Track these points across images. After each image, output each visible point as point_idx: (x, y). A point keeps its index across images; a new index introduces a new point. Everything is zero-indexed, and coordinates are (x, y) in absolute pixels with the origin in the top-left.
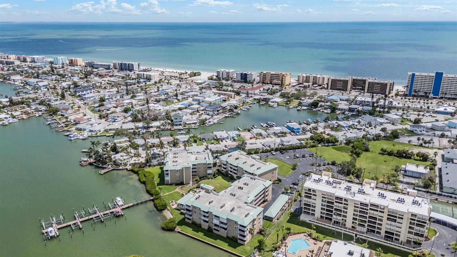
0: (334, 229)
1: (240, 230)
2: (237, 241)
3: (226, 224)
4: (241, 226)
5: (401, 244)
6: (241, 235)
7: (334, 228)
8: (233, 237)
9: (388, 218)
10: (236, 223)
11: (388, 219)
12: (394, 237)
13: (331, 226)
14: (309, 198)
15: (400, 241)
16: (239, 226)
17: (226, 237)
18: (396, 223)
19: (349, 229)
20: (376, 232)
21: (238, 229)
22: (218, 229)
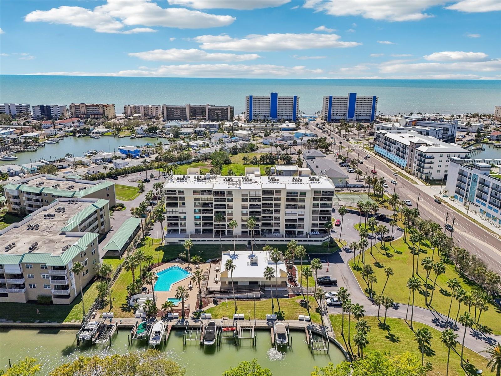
0: (219, 243)
1: (54, 278)
2: (52, 302)
3: (20, 276)
4: (55, 268)
5: (307, 237)
6: (57, 288)
7: (218, 241)
8: (42, 297)
9: (287, 205)
10: (44, 267)
11: (288, 207)
12: (297, 230)
13: (213, 239)
14: (174, 207)
15: (305, 234)
16: (50, 271)
17: (25, 302)
18: (298, 210)
19: (239, 236)
20: (273, 231)
21: (50, 278)
22: (5, 292)
